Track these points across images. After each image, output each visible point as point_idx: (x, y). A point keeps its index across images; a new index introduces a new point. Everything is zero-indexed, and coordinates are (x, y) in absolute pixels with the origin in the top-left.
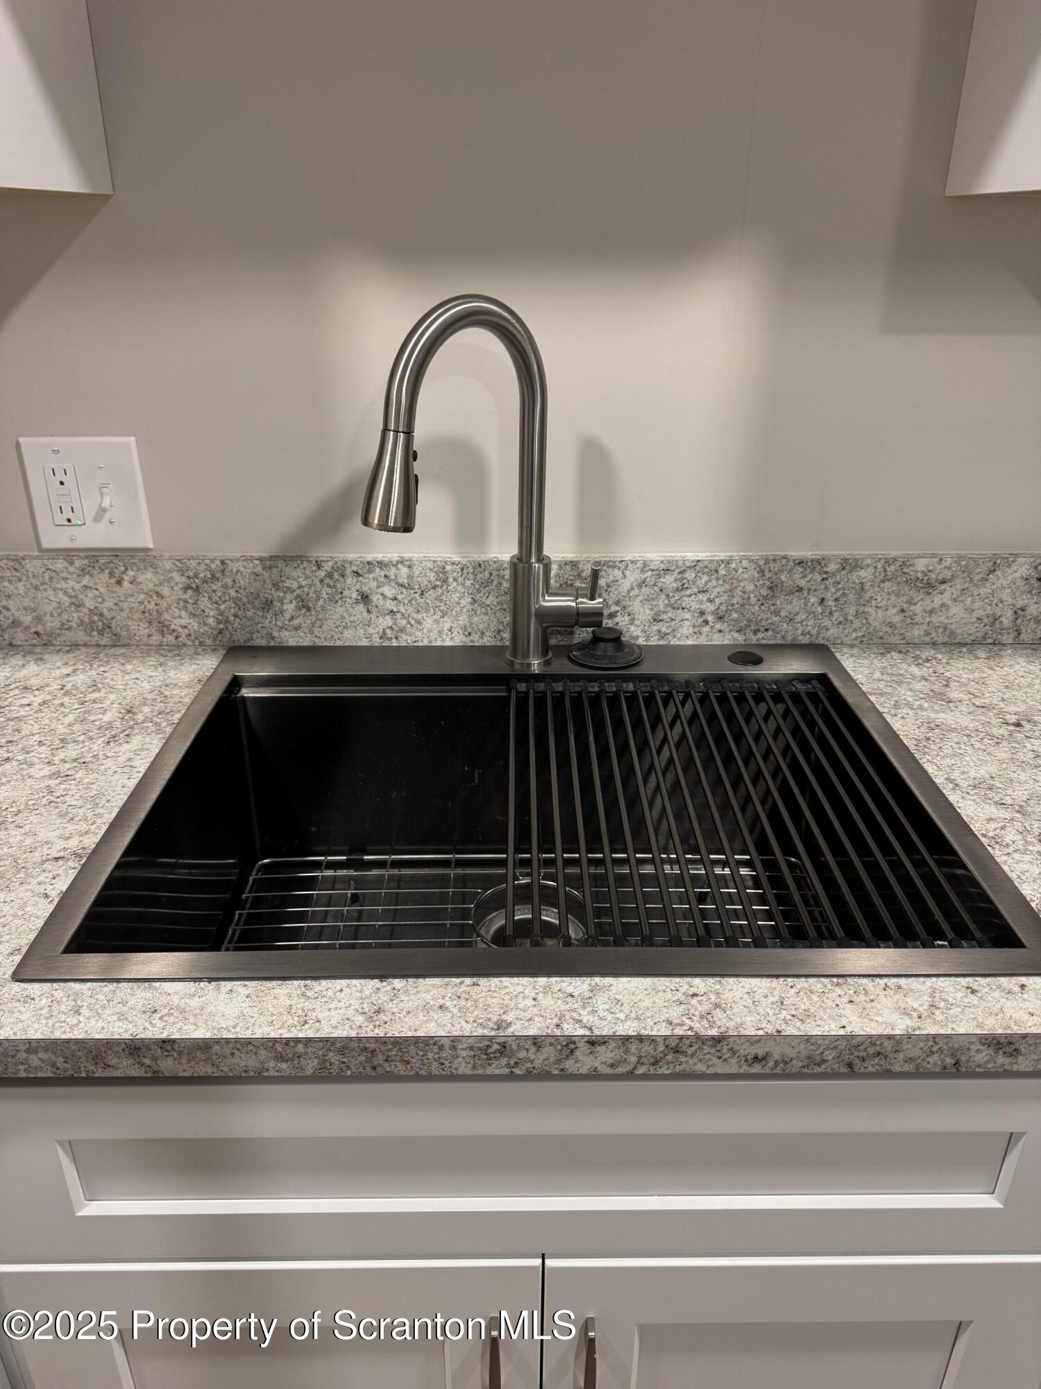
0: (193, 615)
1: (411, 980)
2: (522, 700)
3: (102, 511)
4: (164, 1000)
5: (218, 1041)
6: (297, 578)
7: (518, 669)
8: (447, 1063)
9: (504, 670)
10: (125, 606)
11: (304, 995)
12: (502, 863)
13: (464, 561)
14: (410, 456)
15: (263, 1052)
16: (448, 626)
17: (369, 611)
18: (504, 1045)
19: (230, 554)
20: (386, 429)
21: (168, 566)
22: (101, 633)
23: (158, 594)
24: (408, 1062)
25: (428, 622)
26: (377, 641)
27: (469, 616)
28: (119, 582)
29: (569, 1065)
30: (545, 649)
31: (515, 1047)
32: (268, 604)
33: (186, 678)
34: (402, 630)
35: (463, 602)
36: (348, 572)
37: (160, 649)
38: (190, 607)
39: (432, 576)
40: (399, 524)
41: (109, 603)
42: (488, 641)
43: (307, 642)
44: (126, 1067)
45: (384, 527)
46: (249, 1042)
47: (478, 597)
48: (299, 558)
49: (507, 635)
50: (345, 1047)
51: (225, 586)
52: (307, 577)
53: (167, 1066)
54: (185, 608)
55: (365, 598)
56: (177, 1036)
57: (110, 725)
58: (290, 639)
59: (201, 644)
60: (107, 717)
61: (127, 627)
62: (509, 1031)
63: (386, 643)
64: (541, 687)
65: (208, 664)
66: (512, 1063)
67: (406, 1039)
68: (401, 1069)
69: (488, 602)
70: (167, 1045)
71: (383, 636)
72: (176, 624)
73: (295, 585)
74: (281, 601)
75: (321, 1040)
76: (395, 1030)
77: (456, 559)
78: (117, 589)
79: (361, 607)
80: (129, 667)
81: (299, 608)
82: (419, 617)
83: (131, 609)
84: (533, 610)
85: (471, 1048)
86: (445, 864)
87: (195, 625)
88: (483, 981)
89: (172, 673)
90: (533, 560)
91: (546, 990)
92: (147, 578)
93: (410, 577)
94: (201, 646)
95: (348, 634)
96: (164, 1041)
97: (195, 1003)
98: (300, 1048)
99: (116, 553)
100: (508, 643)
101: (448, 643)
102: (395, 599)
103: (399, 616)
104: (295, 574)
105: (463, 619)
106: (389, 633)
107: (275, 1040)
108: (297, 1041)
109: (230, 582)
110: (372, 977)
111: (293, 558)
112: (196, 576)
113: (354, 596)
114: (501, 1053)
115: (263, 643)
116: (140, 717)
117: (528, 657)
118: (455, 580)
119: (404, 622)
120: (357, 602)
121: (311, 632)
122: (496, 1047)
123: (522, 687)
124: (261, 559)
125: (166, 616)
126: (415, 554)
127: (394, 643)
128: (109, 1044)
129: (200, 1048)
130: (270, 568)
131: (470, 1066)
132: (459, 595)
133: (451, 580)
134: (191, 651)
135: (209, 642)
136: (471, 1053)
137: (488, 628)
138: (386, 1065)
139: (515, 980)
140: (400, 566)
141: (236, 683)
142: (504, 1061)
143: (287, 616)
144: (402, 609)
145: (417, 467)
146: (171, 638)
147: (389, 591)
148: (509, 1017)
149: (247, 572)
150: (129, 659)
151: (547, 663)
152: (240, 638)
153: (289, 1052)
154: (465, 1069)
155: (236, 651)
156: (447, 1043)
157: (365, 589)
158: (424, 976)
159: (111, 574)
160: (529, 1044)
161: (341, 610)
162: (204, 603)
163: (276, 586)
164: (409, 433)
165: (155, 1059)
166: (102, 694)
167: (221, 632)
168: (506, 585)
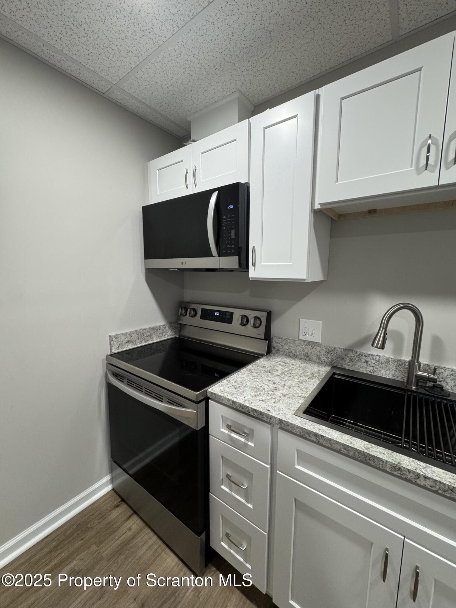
0: (326, 358)
1: (376, 446)
2: (409, 397)
3: (312, 334)
4: (322, 428)
5: (333, 440)
6: (351, 354)
7: (408, 388)
8: (384, 466)
9: (404, 387)
10: (313, 353)
11: (351, 438)
12: (401, 440)
13: (395, 358)
14: (385, 334)
15: (341, 446)
16: (388, 373)
17: (367, 365)
18: (400, 468)
19: (337, 347)
20: (380, 328)
21: (323, 347)
22: (307, 357)
23: (320, 352)
24: (374, 462)
25: (383, 371)
26: (368, 372)
27: (395, 372)
28: (313, 348)
29: (418, 481)
30: (417, 385)
31: (403, 469)
32: (343, 359)
33: (324, 370)
34: (375, 371)
35: (393, 368)
36: (364, 355)
37: (318, 363)
38: (326, 356)
39: (385, 360)
40: (381, 347)
41: (310, 352)
42: (399, 379)
43: (350, 369)
44: (313, 438)
45: (377, 347)
46: (339, 443)
47: (398, 368)
48: (352, 350)
49: (405, 379)
50: (360, 452)
51: (334, 353)
52: (353, 355)
53: (321, 441)
54: (325, 356)
55: (367, 362)
56: (324, 435)
57: (309, 375)
58: (347, 367)
59: (327, 364)
60: (308, 374)
61: (312, 357)
62: (402, 465)
63: (370, 373)
64: (415, 394)
65: (328, 369)
66: (402, 474)
67: (375, 456)
68: (372, 463)
69: (401, 369)
70: (322, 436)
71: (370, 371)
72: (322, 359)
73: (350, 356)
74: (346, 358)
75: (355, 448)
76: (372, 453)
77: (393, 357)
78: (312, 349)
79: (365, 364)
80: (312, 365)
81: (350, 361)
82: (380, 369)
83: (314, 354)
84: (414, 375)
85: (391, 465)
86: (381, 433)
87: (326, 360)
88: (395, 453)
89: (321, 368)
90: (416, 362)
91: (412, 461)
92: (318, 348)
93: (379, 359)
94: (326, 364)
95: (361, 369)
96: (322, 435)
97: (328, 431)
98: (350, 448)
99: (313, 342)
100: (405, 381)
101: (387, 377)
102: (374, 364)
103: (375, 368)
104: (350, 353)
105: (393, 372)
106: (372, 371)
107: (345, 444)
108: (350, 446)
109: (335, 352)
110: (367, 441)
111: (350, 350)
112: (329, 350)
113: (364, 361)
114: (399, 470)
115: (340, 367)
116: (315, 375)
117: (412, 386)
118: (392, 362)
119: (376, 370)
120: (364, 362)
121: (352, 367)
122: (397, 468)
123: (409, 393)
124: (343, 349)
125: (320, 357)
126: (381, 355)
127: (373, 374)
128: (311, 432)
129: (329, 440)
130: (345, 351)
131: (390, 470)
132: (392, 366)
133: (390, 362)
134: (325, 365)
135: (328, 364)
136: (391, 467)
137: (400, 376)
138: (369, 461)
139: (404, 456)
140: (377, 356)
141: (334, 374)
142: (399, 472)
143: (347, 362)
144: (376, 366)
145: (387, 336)
146: (321, 361)
147: (373, 362)
148: (402, 463)
149: (340, 351)
150: (312, 364)
151: (418, 389)
152: (335, 364)
153: (347, 448)
154: (388, 470)
155: (334, 367)
156: (385, 462)
157: (367, 360)
158: (380, 446)
159: (312, 346)
160: (407, 470)
161: (360, 363)
162: (329, 355)
163: (346, 355)
164: (386, 329)
165: (319, 439)
166: (307, 369)
167: (331, 362)
168: (406, 367)
